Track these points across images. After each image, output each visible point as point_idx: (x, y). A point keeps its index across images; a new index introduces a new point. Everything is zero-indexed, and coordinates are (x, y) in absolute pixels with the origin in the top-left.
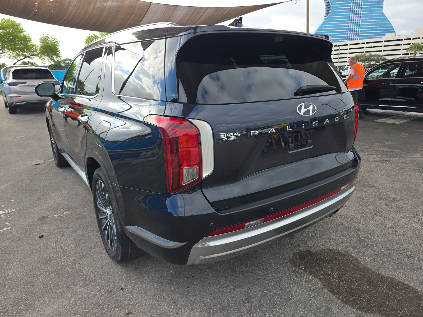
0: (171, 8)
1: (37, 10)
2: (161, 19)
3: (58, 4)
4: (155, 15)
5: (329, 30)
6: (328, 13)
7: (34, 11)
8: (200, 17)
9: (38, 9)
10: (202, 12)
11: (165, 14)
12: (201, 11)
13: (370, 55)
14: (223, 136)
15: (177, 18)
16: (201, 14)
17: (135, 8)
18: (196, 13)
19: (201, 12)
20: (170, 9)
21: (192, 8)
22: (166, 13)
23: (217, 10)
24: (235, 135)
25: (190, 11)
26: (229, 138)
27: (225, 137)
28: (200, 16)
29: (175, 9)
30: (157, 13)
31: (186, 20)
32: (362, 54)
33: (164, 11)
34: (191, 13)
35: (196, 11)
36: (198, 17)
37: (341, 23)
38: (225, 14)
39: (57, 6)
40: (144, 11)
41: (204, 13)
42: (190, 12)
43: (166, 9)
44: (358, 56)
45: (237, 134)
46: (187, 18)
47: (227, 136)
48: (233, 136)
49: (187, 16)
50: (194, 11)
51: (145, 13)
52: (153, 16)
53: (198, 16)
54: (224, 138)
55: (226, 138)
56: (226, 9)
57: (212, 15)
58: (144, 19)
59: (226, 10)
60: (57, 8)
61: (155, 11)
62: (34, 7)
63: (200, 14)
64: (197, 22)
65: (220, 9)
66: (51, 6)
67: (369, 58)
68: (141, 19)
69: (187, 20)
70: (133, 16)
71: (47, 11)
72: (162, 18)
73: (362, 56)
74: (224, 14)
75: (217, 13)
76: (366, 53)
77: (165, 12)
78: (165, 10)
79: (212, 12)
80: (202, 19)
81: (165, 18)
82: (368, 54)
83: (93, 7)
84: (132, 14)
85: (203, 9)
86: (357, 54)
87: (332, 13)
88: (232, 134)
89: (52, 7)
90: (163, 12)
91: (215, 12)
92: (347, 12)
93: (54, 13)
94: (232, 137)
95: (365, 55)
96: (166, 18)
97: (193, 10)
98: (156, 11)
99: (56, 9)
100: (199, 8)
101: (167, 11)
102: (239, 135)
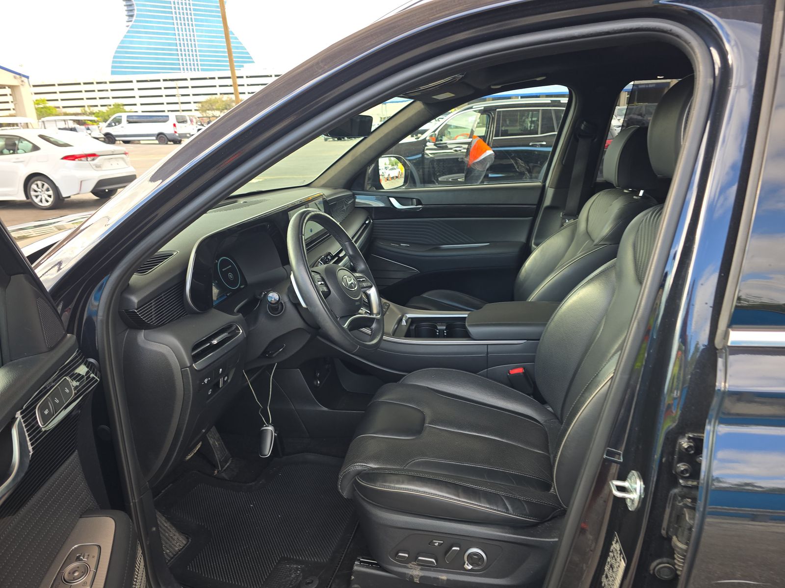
5: (141, 48)
6: (132, 16)
13: (229, 99)
32: (216, 98)
37: (161, 38)
44: (210, 100)
67: (229, 105)
73: (216, 101)
76: (221, 96)
82: (225, 97)
86: (208, 97)
87: (138, 16)
92: (166, 18)
95: (220, 99)
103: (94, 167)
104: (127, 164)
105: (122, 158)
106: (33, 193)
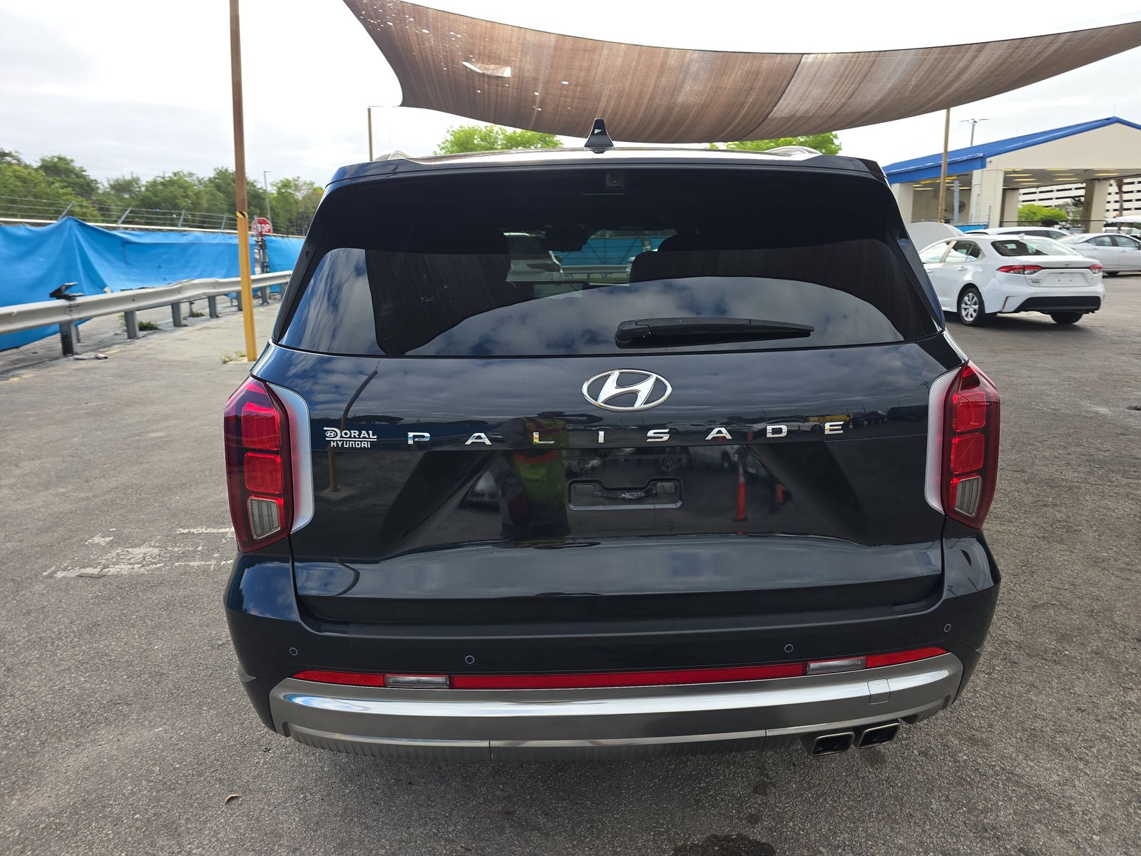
0: (863, 62)
1: (540, 109)
2: (833, 94)
3: (579, 89)
4: (815, 84)
7: (535, 112)
8: (960, 74)
9: (542, 104)
10: (963, 61)
11: (843, 79)
12: (960, 56)
14: (332, 434)
15: (880, 84)
16: (961, 65)
17: (757, 73)
18: (942, 64)
19: (960, 60)
20: (860, 63)
21: (930, 52)
22: (847, 76)
23: (1017, 48)
24: (365, 438)
25: (925, 59)
26: (346, 441)
27: (338, 438)
28: (957, 70)
29: (874, 62)
30: (820, 77)
31: (911, 87)
33: (841, 71)
34: (926, 66)
35: (943, 58)
36: (952, 75)
38: (1049, 56)
39: (578, 94)
40: (784, 79)
41: (971, 61)
42: (925, 62)
43: (848, 65)
45: (369, 434)
46: (914, 81)
47: (342, 437)
48: (359, 438)
49: (913, 76)
50: (936, 59)
51: (785, 83)
52: (810, 89)
53: (950, 72)
54: (334, 441)
55: (340, 441)
56: (1054, 40)
57: (1001, 64)
58: (783, 98)
59: (1051, 43)
60: (578, 98)
61: (815, 75)
62: (534, 102)
63: (956, 65)
64: (951, 90)
65: (1029, 44)
66: (566, 97)
68: (776, 99)
69: (914, 87)
70: (755, 94)
71: (560, 109)
72: (835, 91)
74: (1047, 54)
75: (1019, 57)
77: (844, 73)
78: (843, 68)
79: (1000, 56)
80: (965, 77)
81: (846, 89)
83: (655, 86)
84: (751, 89)
85: (969, 49)
88: (355, 433)
89: (568, 97)
90: (839, 74)
91: (1013, 52)
93: (573, 111)
94: (355, 441)
96: (848, 90)
97: (934, 57)
98: (818, 75)
99: (576, 101)
100: (953, 48)
101: (851, 70)
102: (374, 438)
103: (1030, 282)
104: (1088, 282)
105: (1083, 274)
106: (963, 306)
